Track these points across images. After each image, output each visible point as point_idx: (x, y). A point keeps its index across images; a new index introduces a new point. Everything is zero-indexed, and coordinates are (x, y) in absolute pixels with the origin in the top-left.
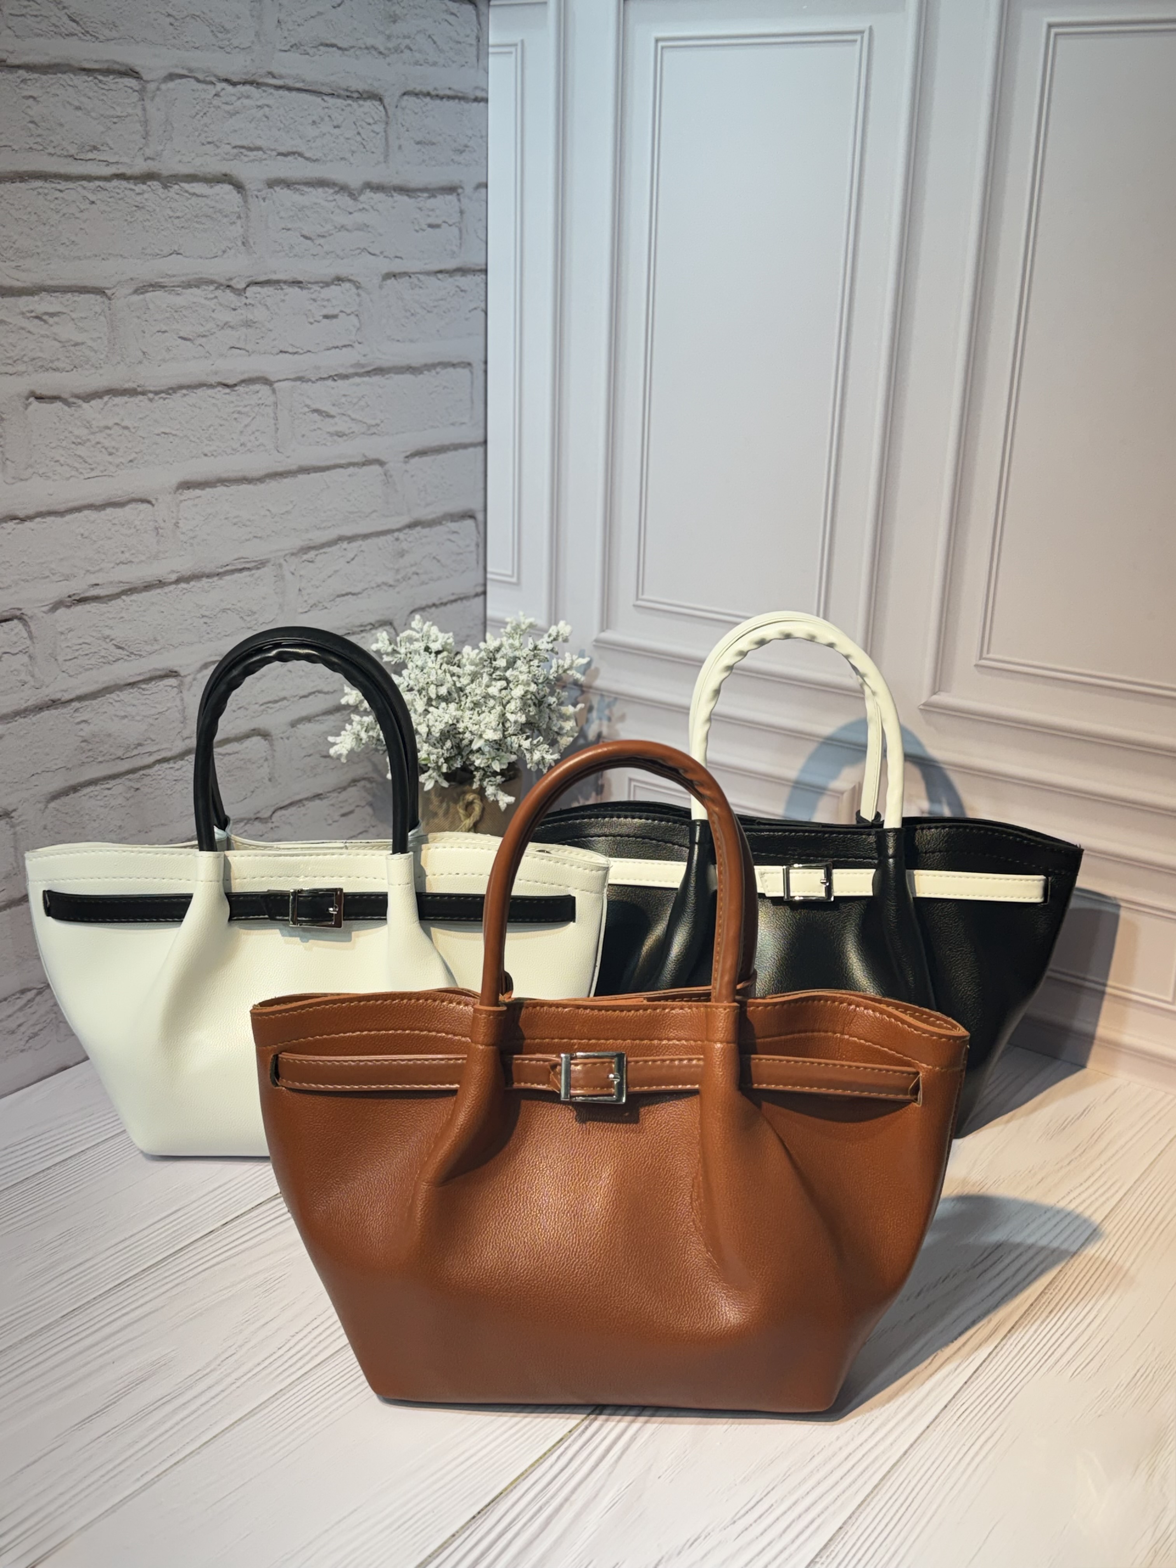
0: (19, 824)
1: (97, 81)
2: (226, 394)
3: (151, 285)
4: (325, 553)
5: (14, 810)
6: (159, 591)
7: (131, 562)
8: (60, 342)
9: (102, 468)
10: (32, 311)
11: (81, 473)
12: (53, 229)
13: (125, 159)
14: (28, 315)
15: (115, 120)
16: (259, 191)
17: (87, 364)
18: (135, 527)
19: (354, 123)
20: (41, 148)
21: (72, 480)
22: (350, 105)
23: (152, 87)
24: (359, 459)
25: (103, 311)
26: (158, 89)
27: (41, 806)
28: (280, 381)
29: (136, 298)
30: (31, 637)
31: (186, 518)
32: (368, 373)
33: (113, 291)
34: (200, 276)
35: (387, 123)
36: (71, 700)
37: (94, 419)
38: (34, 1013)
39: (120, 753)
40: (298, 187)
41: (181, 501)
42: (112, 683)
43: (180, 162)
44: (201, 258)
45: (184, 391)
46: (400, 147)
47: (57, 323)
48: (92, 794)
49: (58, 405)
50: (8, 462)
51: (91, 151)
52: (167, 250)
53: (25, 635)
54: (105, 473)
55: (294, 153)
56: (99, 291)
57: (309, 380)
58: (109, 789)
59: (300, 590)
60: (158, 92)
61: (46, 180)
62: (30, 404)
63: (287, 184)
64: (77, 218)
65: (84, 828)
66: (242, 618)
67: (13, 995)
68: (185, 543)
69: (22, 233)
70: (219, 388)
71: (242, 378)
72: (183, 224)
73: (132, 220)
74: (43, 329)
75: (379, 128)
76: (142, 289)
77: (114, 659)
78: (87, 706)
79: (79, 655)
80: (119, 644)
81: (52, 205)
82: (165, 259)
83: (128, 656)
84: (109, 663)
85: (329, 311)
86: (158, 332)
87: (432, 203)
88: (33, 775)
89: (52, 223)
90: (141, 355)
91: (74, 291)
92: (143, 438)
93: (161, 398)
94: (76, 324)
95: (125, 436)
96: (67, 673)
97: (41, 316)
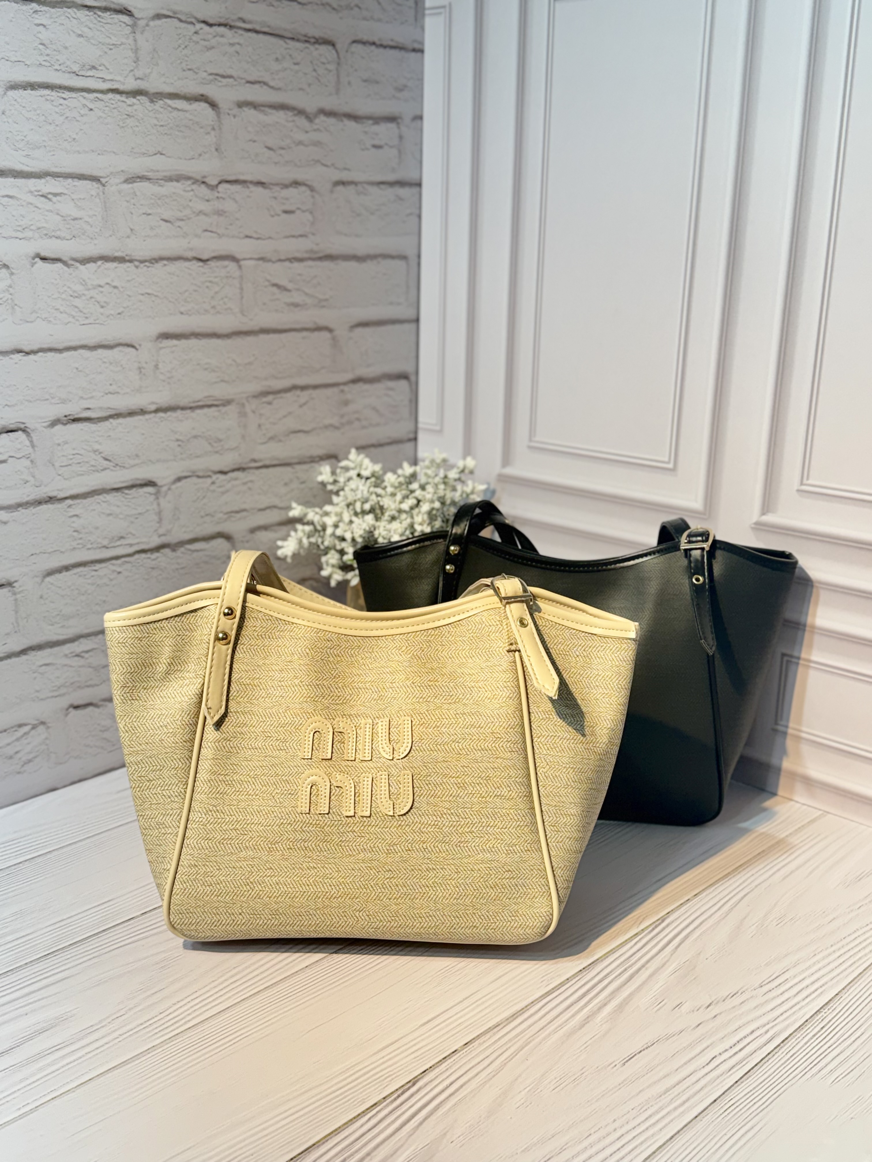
0: (20, 592)
1: (96, 16)
2: (199, 266)
3: (139, 177)
4: (281, 398)
5: (16, 581)
6: (140, 417)
7: (118, 393)
8: (62, 216)
9: (95, 318)
10: (39, 191)
11: (77, 320)
12: (58, 128)
13: (118, 78)
14: (36, 193)
15: (111, 47)
16: (230, 109)
17: (83, 234)
18: (122, 366)
19: (311, 62)
20: (49, 64)
21: (69, 325)
22: (307, 48)
23: (142, 23)
24: (310, 325)
25: (98, 194)
26: (147, 25)
27: (38, 580)
28: (245, 259)
29: (125, 186)
30: (33, 446)
31: (164, 362)
32: (320, 259)
33: (107, 180)
34: (180, 173)
35: (339, 64)
36: (66, 498)
37: (89, 279)
38: (28, 744)
39: (105, 542)
40: (263, 108)
41: (161, 348)
42: (100, 487)
43: (164, 82)
44: (181, 159)
45: (165, 262)
46: (349, 83)
47: (59, 202)
48: (81, 574)
49: (59, 265)
50: (16, 307)
51: (90, 69)
52: (152, 151)
53: (27, 443)
54: (97, 322)
55: (259, 82)
56: (95, 179)
57: (269, 261)
58: (96, 571)
59: (260, 426)
60: (147, 28)
61: (52, 90)
62: (35, 263)
63: (254, 106)
64: (77, 121)
65: (74, 600)
66: (210, 444)
67: (12, 727)
68: (164, 381)
69: (32, 129)
70: (194, 262)
71: (213, 255)
72: (166, 132)
73: (124, 125)
74: (48, 205)
75: (332, 67)
76: (131, 180)
77: (102, 468)
78: (79, 504)
79: (73, 463)
80: (107, 457)
81: (57, 110)
82: (151, 158)
83: (114, 467)
84: (98, 471)
85: (287, 207)
86: (144, 214)
87: (376, 128)
88: (32, 555)
89: (57, 123)
90: (129, 231)
91: (75, 178)
92: (129, 296)
93: (145, 266)
94: (75, 203)
95: (115, 294)
96: (63, 477)
97: (46, 195)
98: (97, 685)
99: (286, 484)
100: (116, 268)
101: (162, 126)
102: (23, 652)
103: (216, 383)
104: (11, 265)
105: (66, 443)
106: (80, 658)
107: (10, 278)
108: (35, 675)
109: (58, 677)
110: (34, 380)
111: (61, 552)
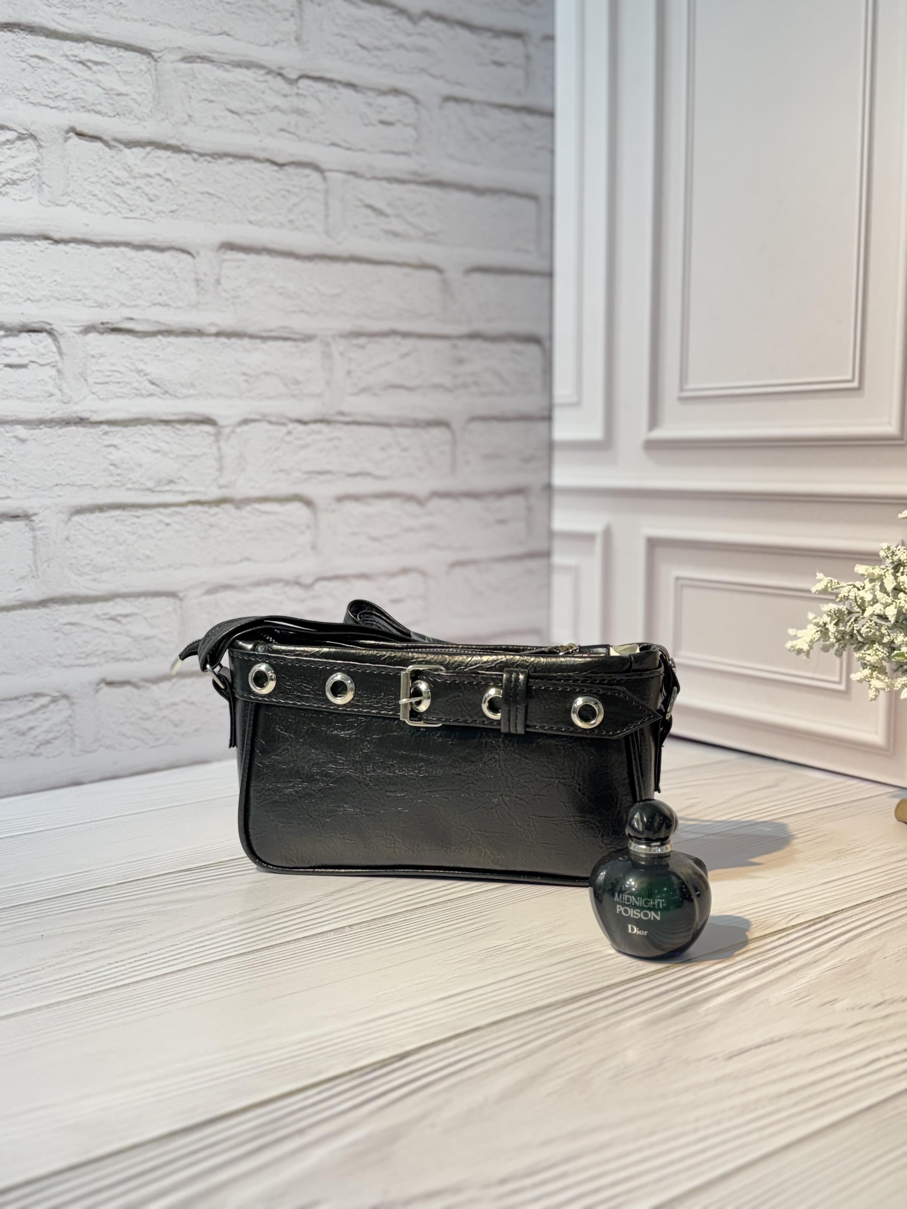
0: (40, 529)
3: (199, 57)
4: (376, 342)
5: (35, 514)
6: (198, 339)
7: (169, 306)
8: (104, 89)
9: (142, 212)
10: (76, 56)
11: (119, 212)
14: (73, 58)
17: (130, 114)
18: (174, 274)
21: (109, 215)
24: (413, 261)
25: (149, 70)
27: (65, 517)
28: (331, 170)
29: (183, 65)
30: (60, 353)
31: (228, 277)
32: (427, 184)
33: (160, 54)
34: (250, 59)
36: (101, 423)
37: (135, 165)
38: (47, 720)
39: (150, 484)
41: (224, 260)
42: (144, 415)
44: (252, 43)
45: (231, 159)
47: (101, 72)
48: (119, 518)
49: (98, 145)
50: (44, 186)
52: (217, 30)
53: (54, 349)
54: (144, 217)
56: (145, 52)
57: (362, 177)
58: (138, 517)
59: (349, 373)
62: (69, 138)
65: (108, 549)
66: (286, 385)
67: (26, 696)
68: (227, 300)
70: (267, 164)
71: (291, 159)
72: (233, 9)
74: (87, 74)
76: (189, 59)
77: (147, 393)
78: (117, 432)
79: (111, 381)
80: (154, 381)
82: (214, 37)
83: (163, 394)
84: (142, 395)
85: (385, 117)
86: (205, 100)
87: (496, 43)
88: (57, 485)
90: (186, 117)
91: (121, 47)
92: (186, 193)
93: (206, 160)
94: (120, 76)
95: (167, 187)
96: (98, 396)
97: (85, 62)
98: (138, 660)
99: (383, 449)
100: (169, 157)
101: (229, 3)
102: (43, 603)
103: (294, 312)
104: (40, 137)
105: (102, 355)
106: (114, 623)
107: (38, 150)
108: (57, 634)
109: (87, 642)
110: (63, 274)
111: (94, 487)
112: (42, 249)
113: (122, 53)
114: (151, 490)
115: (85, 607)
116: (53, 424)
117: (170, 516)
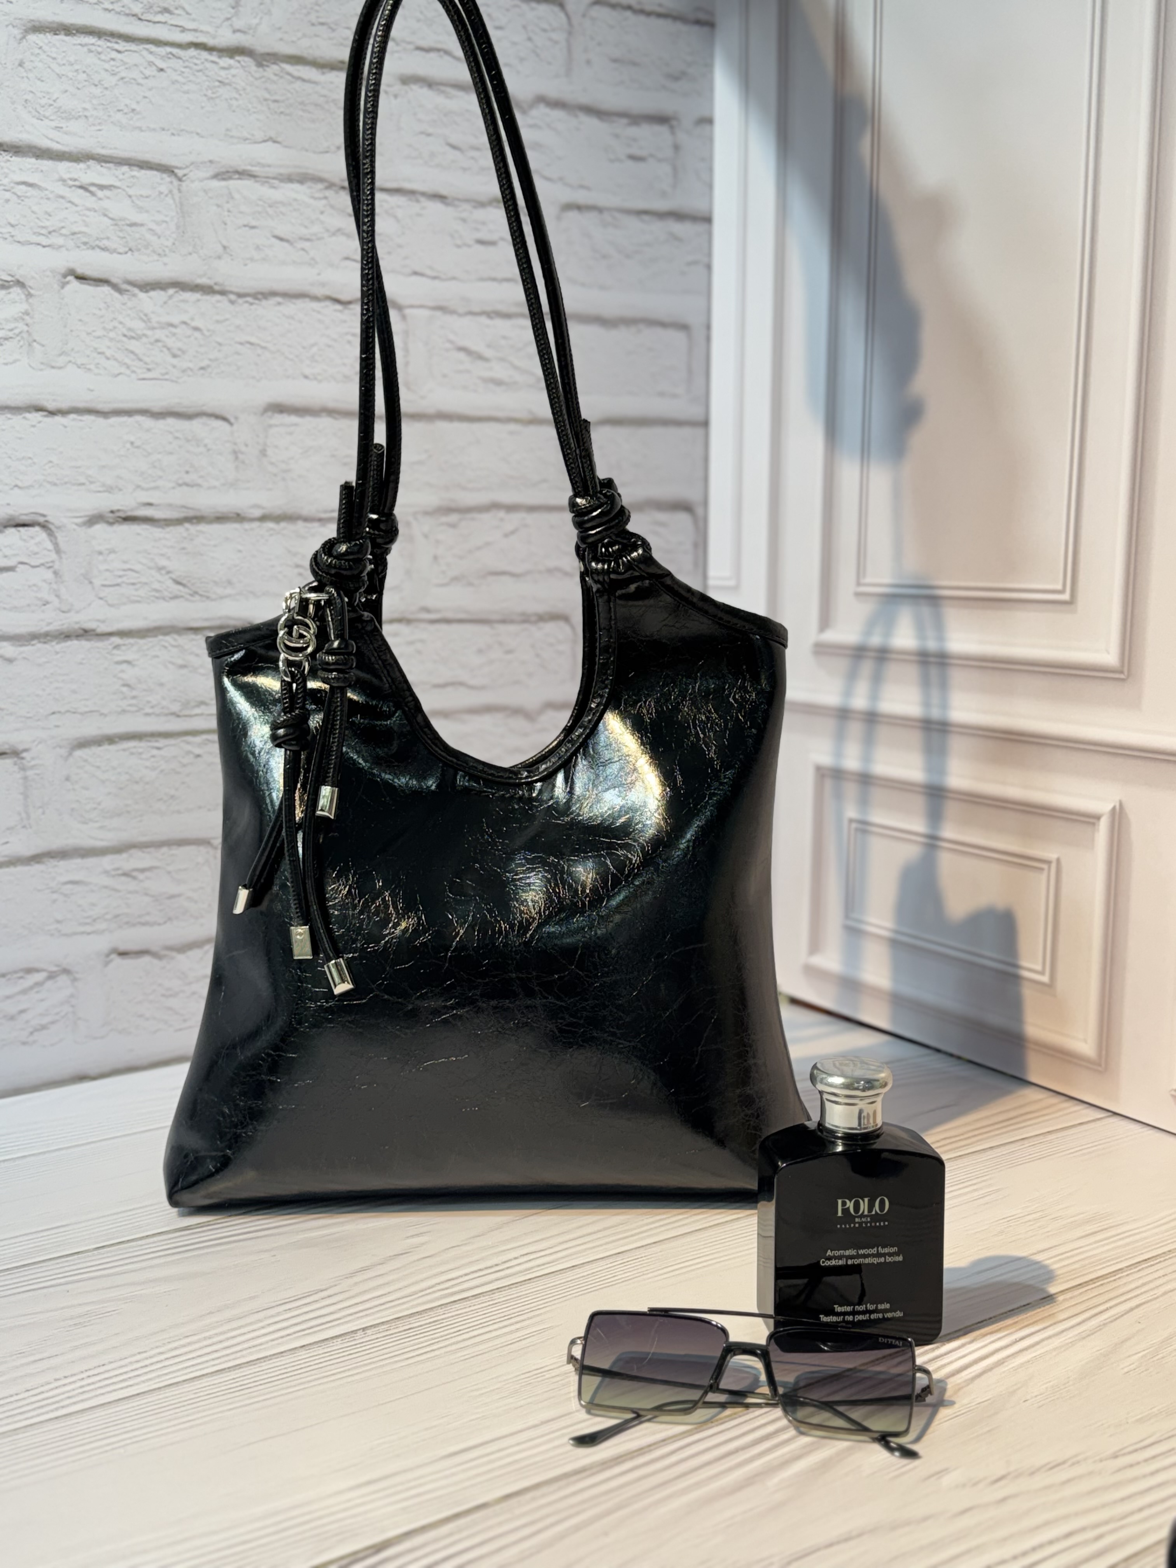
0: (32, 767)
3: (237, 172)
4: (473, 519)
5: (26, 750)
6: (237, 526)
7: (198, 485)
8: (112, 219)
9: (164, 371)
10: (75, 180)
11: (134, 372)
12: (107, 92)
13: (206, 28)
14: (71, 183)
17: (147, 248)
18: (205, 446)
19: (524, 26)
21: (120, 377)
25: (171, 192)
27: (64, 752)
28: (412, 306)
29: (215, 184)
30: (58, 551)
31: (276, 447)
33: (185, 171)
34: (303, 171)
35: (570, 33)
36: (111, 634)
37: (153, 312)
38: (42, 1000)
39: (175, 707)
40: (442, 88)
41: (270, 426)
42: (166, 623)
43: (281, 39)
44: (307, 150)
45: (279, 299)
46: (588, 62)
47: (108, 198)
48: (134, 750)
49: (106, 289)
50: (35, 344)
51: (161, 12)
52: (259, 135)
53: (50, 546)
54: (167, 377)
55: (438, 50)
56: (166, 170)
57: (453, 312)
58: (158, 748)
59: (435, 558)
61: (100, 38)
62: (68, 283)
63: (429, 83)
64: (138, 84)
65: (121, 789)
67: (15, 972)
68: (275, 475)
69: (66, 91)
70: (328, 303)
72: (282, 109)
73: (214, 96)
74: (90, 202)
75: (560, 37)
76: (224, 175)
77: (170, 595)
78: (132, 645)
79: (123, 582)
80: (179, 580)
81: (107, 66)
82: (256, 145)
83: (191, 595)
84: (164, 599)
85: (483, 235)
86: (245, 226)
87: (633, 131)
88: (53, 713)
89: (106, 85)
90: (220, 249)
91: (133, 165)
92: (220, 344)
93: (247, 302)
94: (133, 202)
95: (196, 339)
96: (106, 601)
97: (87, 187)
98: (159, 924)
99: (480, 651)
100: (198, 300)
101: (276, 101)
102: (37, 858)
104: (29, 283)
105: (112, 551)
106: (129, 879)
107: (27, 300)
108: (55, 896)
109: (93, 905)
110: (61, 453)
111: (102, 714)
112: (34, 423)
113: (136, 172)
114: (177, 715)
115: (91, 861)
116: (49, 638)
117: (199, 745)
